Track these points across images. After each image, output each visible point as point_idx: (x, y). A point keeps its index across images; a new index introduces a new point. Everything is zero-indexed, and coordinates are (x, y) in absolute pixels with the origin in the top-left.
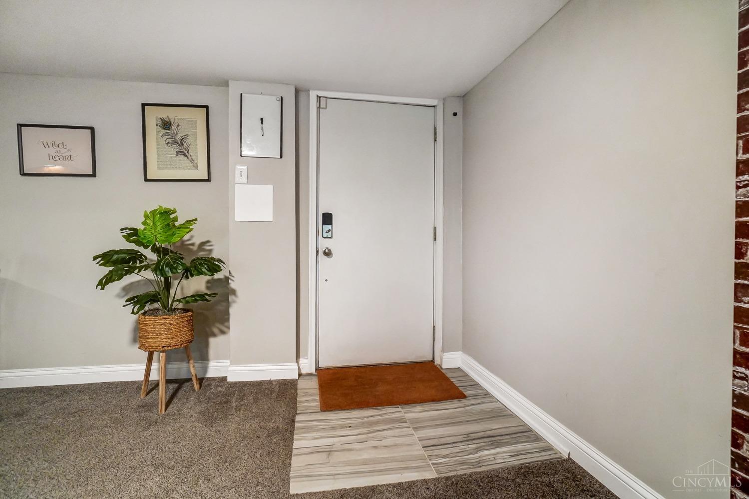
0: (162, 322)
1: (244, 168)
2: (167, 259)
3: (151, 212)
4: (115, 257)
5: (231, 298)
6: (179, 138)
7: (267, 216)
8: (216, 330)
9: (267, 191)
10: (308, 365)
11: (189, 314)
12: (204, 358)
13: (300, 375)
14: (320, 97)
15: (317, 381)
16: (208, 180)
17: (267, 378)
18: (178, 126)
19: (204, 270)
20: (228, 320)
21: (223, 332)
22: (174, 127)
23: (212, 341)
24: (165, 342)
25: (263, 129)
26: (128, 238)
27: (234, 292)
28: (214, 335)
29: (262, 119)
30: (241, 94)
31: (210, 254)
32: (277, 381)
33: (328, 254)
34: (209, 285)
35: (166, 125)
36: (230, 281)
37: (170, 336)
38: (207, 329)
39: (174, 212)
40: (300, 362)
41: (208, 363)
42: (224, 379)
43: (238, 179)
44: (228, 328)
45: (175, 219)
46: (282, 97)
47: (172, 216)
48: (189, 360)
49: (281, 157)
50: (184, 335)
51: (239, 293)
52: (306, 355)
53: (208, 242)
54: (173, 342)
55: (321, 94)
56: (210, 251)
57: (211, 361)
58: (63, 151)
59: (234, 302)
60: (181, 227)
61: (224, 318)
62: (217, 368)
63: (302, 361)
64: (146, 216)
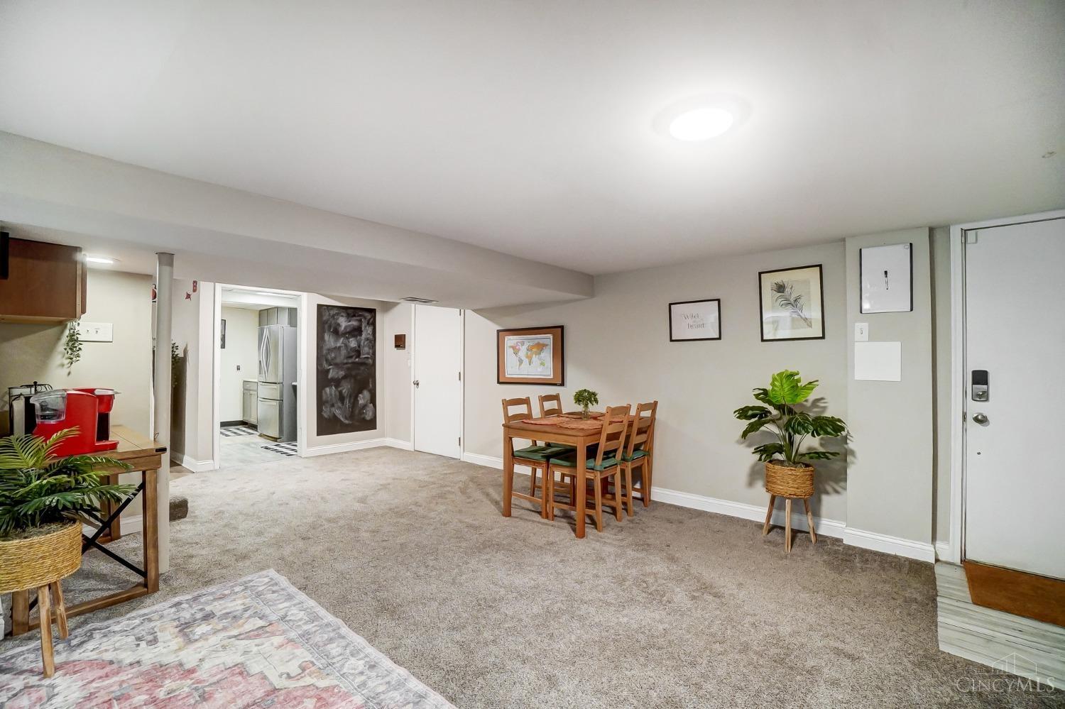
0: (790, 473)
1: (865, 326)
2: (797, 419)
3: (778, 375)
4: (750, 413)
5: (849, 458)
6: (792, 300)
7: (894, 374)
8: (829, 489)
9: (894, 348)
10: (949, 551)
11: (810, 468)
12: (816, 514)
13: (937, 560)
14: (965, 230)
15: (964, 573)
16: (823, 337)
17: (892, 553)
18: (791, 288)
19: (829, 430)
20: (845, 480)
21: (837, 492)
22: (788, 290)
23: (825, 499)
24: (792, 491)
25: (887, 283)
26: (757, 396)
27: (852, 453)
28: (827, 493)
29: (886, 272)
30: (861, 250)
31: (823, 412)
32: (907, 559)
33: (981, 420)
34: (823, 442)
35: (780, 288)
36: (848, 441)
37: (796, 486)
38: (821, 486)
39: (797, 374)
40: (937, 545)
41: (820, 520)
42: (839, 541)
43: (857, 336)
44: (845, 489)
45: (799, 381)
46: (911, 244)
47: (796, 377)
48: (807, 512)
49: (912, 310)
50: (807, 487)
51: (858, 454)
52: (946, 539)
53: (822, 399)
54: (798, 492)
55: (966, 227)
56: (825, 408)
57: (823, 519)
58: (697, 320)
59: (853, 463)
60: (805, 388)
61: (841, 477)
62: (829, 526)
63: (939, 544)
64: (774, 379)
